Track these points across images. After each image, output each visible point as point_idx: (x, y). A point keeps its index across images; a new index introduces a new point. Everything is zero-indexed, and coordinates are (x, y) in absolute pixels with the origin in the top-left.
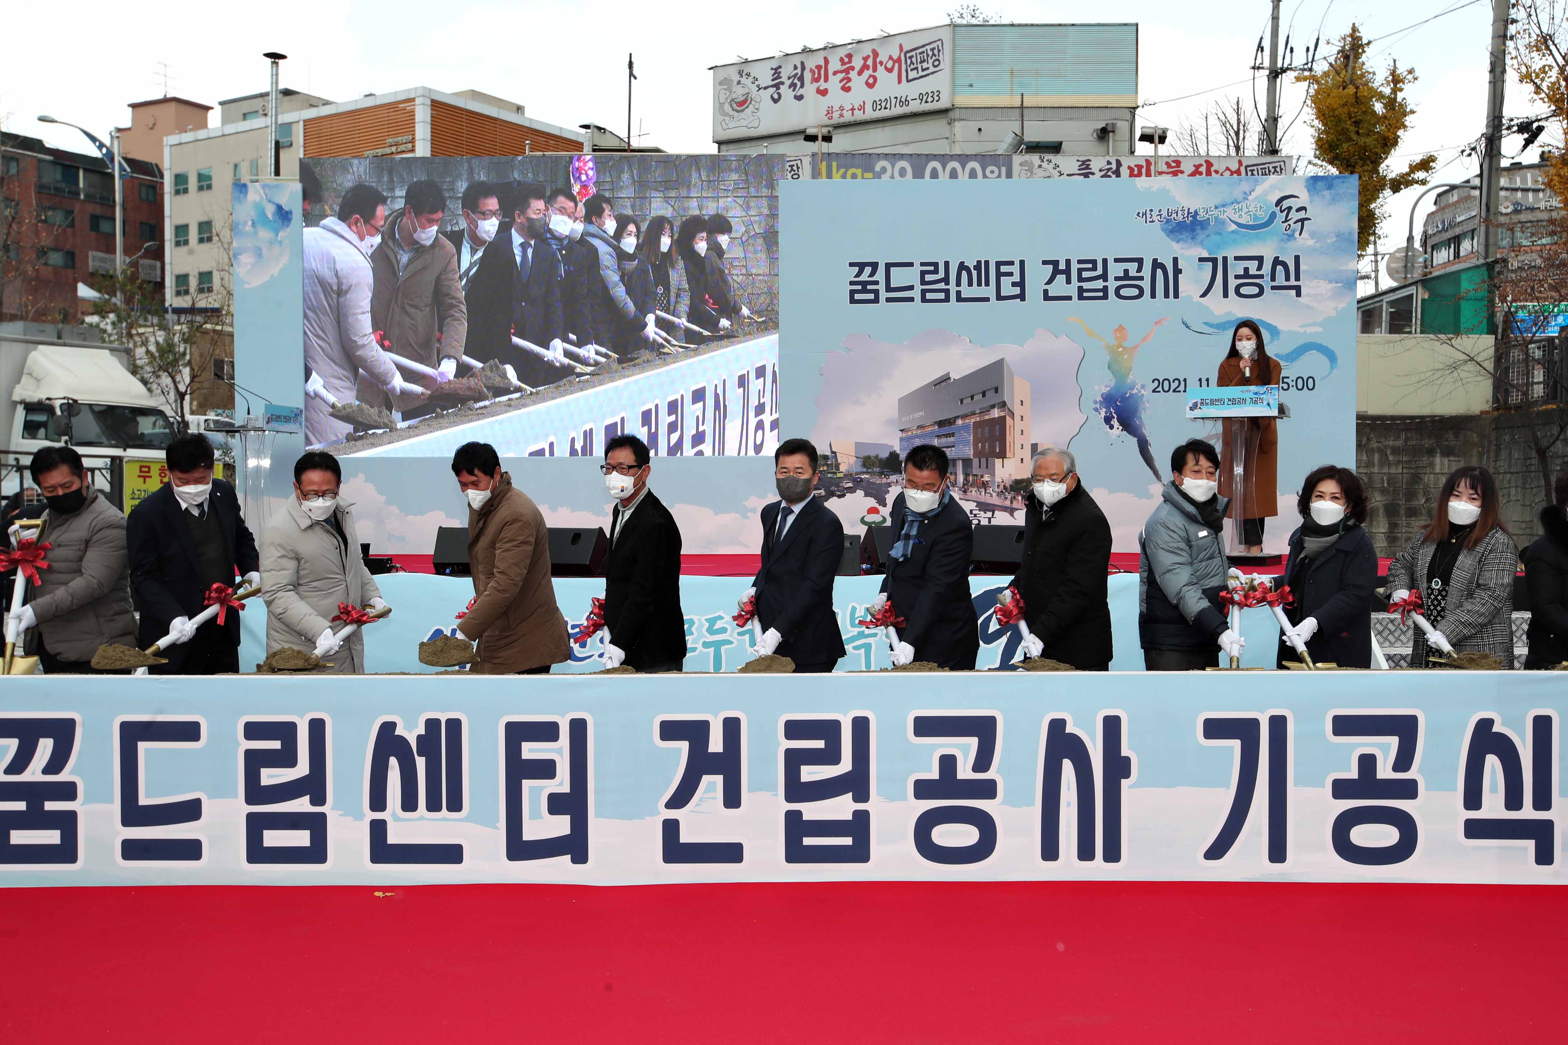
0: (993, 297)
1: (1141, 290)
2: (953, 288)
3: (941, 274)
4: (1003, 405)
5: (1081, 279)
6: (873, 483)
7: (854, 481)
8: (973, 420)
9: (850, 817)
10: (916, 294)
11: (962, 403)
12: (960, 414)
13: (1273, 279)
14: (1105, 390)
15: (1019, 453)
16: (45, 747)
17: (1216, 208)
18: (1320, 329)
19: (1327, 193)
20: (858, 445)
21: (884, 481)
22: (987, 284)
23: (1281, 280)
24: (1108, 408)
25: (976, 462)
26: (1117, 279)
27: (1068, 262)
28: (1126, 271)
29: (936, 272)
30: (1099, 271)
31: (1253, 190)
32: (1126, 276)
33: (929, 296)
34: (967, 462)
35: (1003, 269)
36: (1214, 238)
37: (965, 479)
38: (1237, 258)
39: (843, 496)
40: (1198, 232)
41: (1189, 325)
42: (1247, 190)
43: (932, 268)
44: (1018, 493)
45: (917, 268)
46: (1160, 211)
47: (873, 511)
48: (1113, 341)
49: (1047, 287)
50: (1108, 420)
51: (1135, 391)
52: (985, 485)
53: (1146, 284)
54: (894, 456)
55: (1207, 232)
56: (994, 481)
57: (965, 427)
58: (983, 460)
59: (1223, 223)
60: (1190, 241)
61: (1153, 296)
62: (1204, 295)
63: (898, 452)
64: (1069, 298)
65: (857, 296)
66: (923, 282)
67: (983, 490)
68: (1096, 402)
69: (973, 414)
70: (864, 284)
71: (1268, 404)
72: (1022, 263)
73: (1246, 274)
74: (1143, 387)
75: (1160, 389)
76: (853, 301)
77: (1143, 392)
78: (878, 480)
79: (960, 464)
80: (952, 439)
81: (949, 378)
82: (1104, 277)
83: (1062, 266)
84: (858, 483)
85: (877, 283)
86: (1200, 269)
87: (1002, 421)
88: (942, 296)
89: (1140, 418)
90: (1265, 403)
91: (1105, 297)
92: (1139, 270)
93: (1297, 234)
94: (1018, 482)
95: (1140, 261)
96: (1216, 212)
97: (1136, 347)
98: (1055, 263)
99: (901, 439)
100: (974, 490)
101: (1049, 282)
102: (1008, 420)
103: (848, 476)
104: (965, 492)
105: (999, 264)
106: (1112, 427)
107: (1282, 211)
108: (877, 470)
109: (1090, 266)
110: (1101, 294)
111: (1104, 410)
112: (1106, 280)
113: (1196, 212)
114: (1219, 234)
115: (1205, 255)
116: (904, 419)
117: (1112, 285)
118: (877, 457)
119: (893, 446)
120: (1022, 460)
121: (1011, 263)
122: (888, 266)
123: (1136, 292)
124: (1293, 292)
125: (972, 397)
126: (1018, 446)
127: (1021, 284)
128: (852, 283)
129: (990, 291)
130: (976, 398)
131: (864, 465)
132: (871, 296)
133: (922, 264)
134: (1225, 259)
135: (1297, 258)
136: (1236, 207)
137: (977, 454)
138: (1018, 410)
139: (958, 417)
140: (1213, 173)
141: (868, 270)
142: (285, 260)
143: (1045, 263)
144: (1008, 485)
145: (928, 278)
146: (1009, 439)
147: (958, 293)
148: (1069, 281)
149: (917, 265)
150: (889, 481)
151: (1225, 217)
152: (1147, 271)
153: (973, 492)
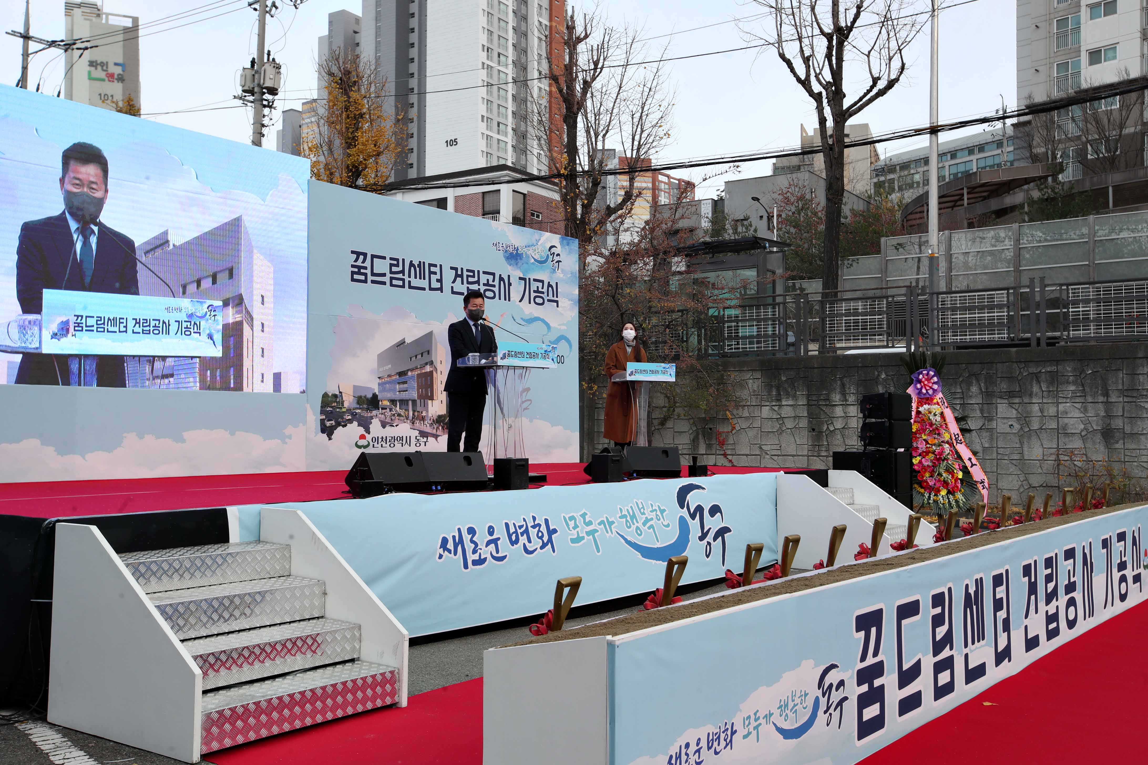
0: (427, 287)
1: (495, 293)
2: (406, 278)
3: (401, 268)
4: (431, 363)
5: (468, 282)
6: (363, 417)
7: (352, 414)
8: (416, 373)
10: (387, 280)
11: (411, 360)
12: (410, 368)
13: (548, 295)
17: (525, 247)
18: (565, 328)
19: (567, 247)
20: (355, 388)
21: (369, 415)
22: (424, 278)
23: (551, 296)
25: (418, 401)
26: (484, 285)
27: (462, 269)
28: (488, 280)
29: (398, 265)
30: (476, 278)
31: (540, 239)
32: (488, 283)
33: (394, 282)
34: (414, 403)
35: (432, 269)
36: (524, 266)
37: (413, 414)
38: (535, 280)
40: (518, 261)
41: (515, 318)
42: (538, 238)
43: (395, 263)
45: (388, 261)
46: (502, 244)
47: (362, 437)
52: (423, 419)
53: (496, 290)
54: (375, 397)
55: (522, 261)
56: (427, 416)
57: (413, 377)
58: (422, 401)
59: (528, 257)
60: (515, 266)
61: (499, 298)
62: (520, 301)
63: (377, 393)
65: (355, 277)
66: (391, 272)
67: (422, 422)
69: (417, 368)
70: (359, 268)
71: (671, 375)
72: (441, 266)
73: (537, 290)
76: (352, 280)
78: (365, 414)
79: (410, 403)
80: (406, 385)
81: (405, 342)
82: (478, 282)
83: (459, 272)
84: (354, 416)
85: (366, 268)
86: (519, 284)
87: (431, 373)
88: (401, 283)
92: (494, 280)
93: (557, 270)
95: (494, 275)
96: (525, 250)
98: (456, 269)
99: (379, 384)
100: (418, 422)
101: (454, 282)
102: (434, 374)
103: (349, 410)
104: (413, 423)
105: (429, 265)
107: (551, 255)
108: (365, 406)
109: (472, 274)
113: (517, 248)
114: (527, 263)
115: (522, 276)
116: (381, 370)
118: (365, 397)
119: (374, 389)
121: (436, 266)
122: (373, 257)
123: (492, 294)
124: (556, 304)
125: (416, 356)
127: (441, 281)
128: (352, 266)
129: (425, 283)
130: (418, 357)
131: (358, 403)
132: (363, 278)
133: (391, 259)
134: (529, 280)
135: (557, 283)
136: (534, 248)
137: (420, 397)
138: (439, 367)
139: (409, 370)
141: (361, 258)
143: (451, 268)
144: (435, 419)
145: (393, 269)
146: (435, 387)
147: (410, 282)
148: (462, 283)
149: (388, 258)
150: (372, 415)
151: (529, 253)
152: (497, 282)
153: (417, 424)
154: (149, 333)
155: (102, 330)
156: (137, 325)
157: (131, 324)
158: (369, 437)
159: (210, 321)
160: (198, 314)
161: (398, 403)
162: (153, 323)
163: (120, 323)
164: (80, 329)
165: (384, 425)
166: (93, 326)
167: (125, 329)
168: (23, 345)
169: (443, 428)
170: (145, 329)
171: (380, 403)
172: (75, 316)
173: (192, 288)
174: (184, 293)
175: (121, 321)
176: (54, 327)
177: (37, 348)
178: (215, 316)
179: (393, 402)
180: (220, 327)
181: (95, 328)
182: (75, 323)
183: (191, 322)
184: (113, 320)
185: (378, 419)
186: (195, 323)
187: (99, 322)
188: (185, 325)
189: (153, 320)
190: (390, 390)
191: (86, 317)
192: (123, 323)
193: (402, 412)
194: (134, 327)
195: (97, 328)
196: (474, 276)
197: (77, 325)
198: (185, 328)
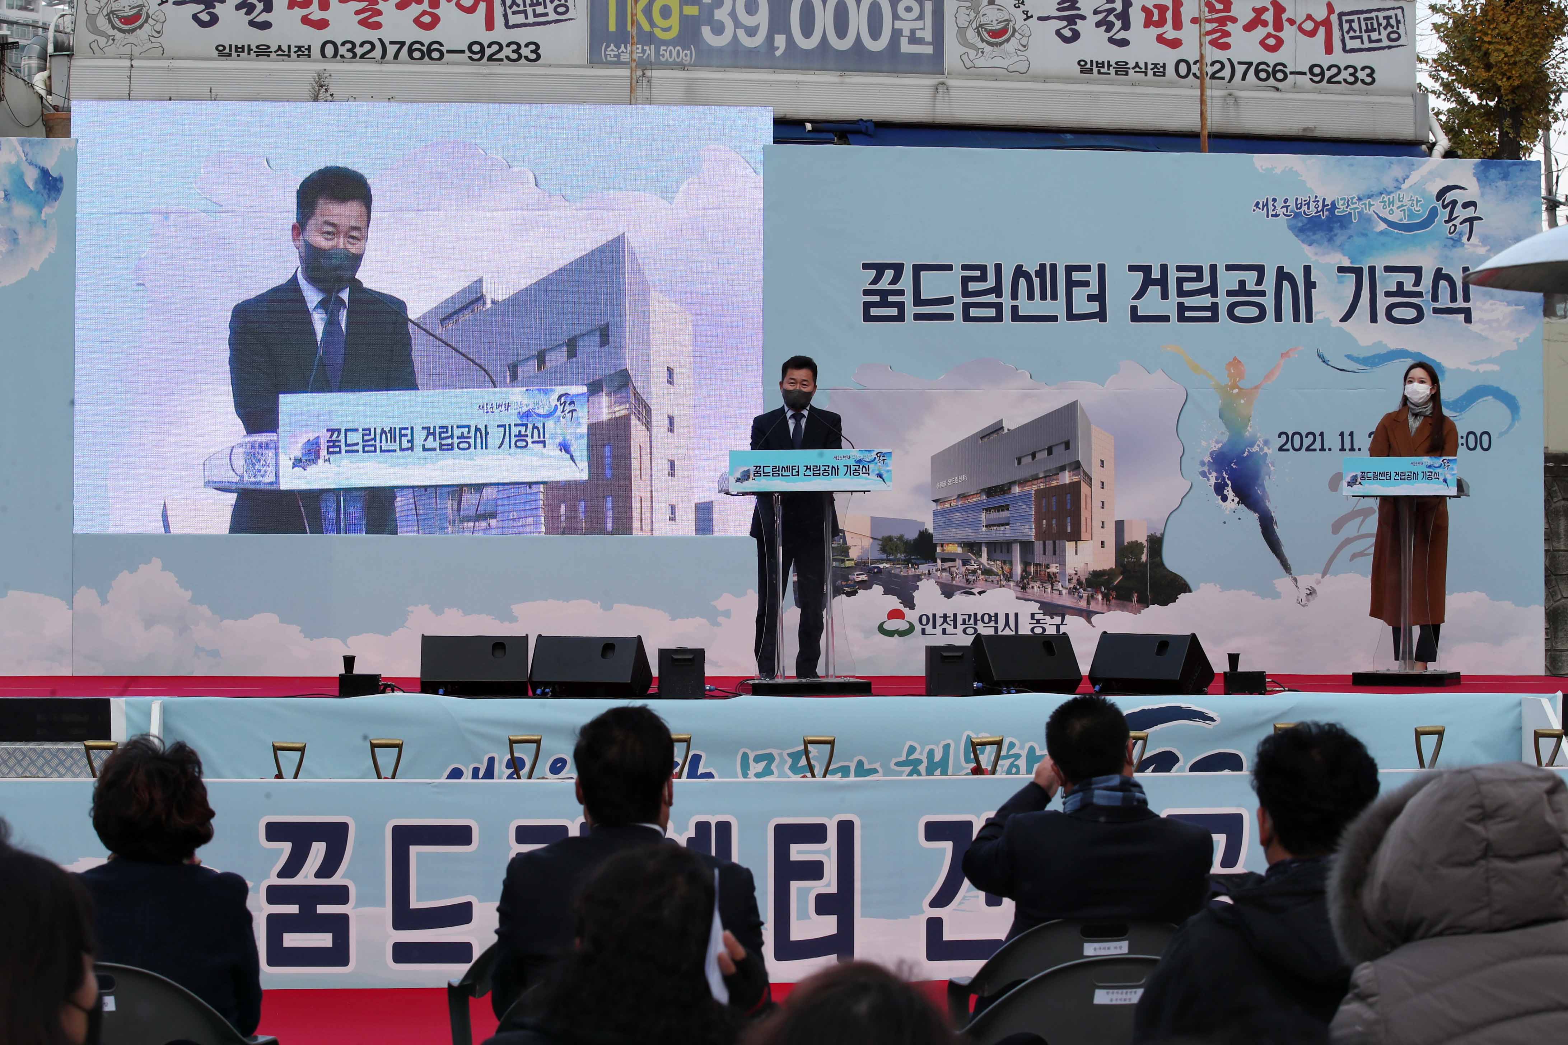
0: (1062, 314)
1: (1262, 308)
2: (1006, 301)
3: (991, 283)
4: (1076, 466)
5: (1181, 293)
6: (896, 576)
7: (870, 571)
8: (1035, 487)
10: (956, 309)
11: (1019, 463)
12: (1016, 478)
13: (1435, 298)
14: (1216, 447)
15: (1099, 534)
16: (318, 851)
17: (1359, 199)
18: (1496, 368)
19: (1501, 184)
20: (876, 522)
21: (912, 572)
22: (1054, 297)
23: (1444, 301)
24: (1219, 471)
25: (1038, 546)
26: (1230, 293)
27: (1164, 268)
28: (1242, 283)
29: (983, 278)
30: (1206, 282)
31: (1408, 177)
32: (1242, 289)
33: (974, 312)
34: (1027, 547)
35: (1076, 276)
36: (1358, 241)
37: (1024, 570)
38: (1388, 269)
39: (853, 593)
40: (1336, 231)
41: (1327, 357)
42: (1400, 176)
43: (978, 273)
44: (1097, 590)
45: (958, 273)
46: (1286, 201)
47: (895, 614)
48: (1226, 381)
49: (1135, 303)
50: (1219, 489)
51: (1255, 449)
52: (1051, 579)
53: (1269, 302)
54: (925, 538)
55: (1349, 232)
56: (1063, 572)
57: (1024, 497)
58: (1050, 544)
59: (1369, 220)
60: (1326, 243)
61: (1279, 317)
62: (1345, 319)
63: (931, 531)
64: (1166, 319)
65: (874, 312)
66: (966, 293)
67: (1049, 586)
68: (1203, 464)
69: (1036, 478)
70: (884, 294)
71: (1445, 481)
72: (1102, 268)
73: (1400, 290)
74: (1266, 443)
75: (1289, 446)
76: (868, 318)
77: (1266, 449)
78: (902, 571)
79: (1017, 549)
80: (1005, 514)
81: (1002, 428)
82: (1213, 290)
83: (1156, 274)
84: (875, 576)
85: (901, 293)
86: (1340, 282)
87: (1075, 487)
88: (992, 312)
89: (1262, 486)
90: (1441, 479)
91: (1214, 318)
92: (1259, 282)
93: (1464, 239)
94: (1096, 575)
95: (1260, 270)
96: (1359, 205)
97: (1256, 388)
98: (1146, 270)
99: (935, 514)
100: (1036, 585)
101: (1139, 296)
102: (1084, 488)
103: (861, 565)
104: (1024, 588)
105: (1070, 269)
106: (1224, 499)
107: (1445, 207)
108: (901, 556)
109: (1194, 275)
110: (1209, 314)
111: (1214, 474)
112: (1215, 294)
113: (1333, 203)
114: (1365, 235)
115: (1347, 263)
116: (939, 485)
117: (1224, 301)
118: (901, 538)
119: (923, 523)
120: (1103, 543)
121: (1087, 268)
122: (918, 269)
123: (1254, 312)
124: (1461, 317)
125: (1034, 455)
126: (1097, 524)
127: (1100, 298)
128: (866, 292)
129: (1058, 307)
130: (1039, 456)
131: (883, 550)
132: (894, 312)
133: (965, 267)
134: (1372, 269)
135: (1465, 270)
136: (1386, 199)
137: (1042, 535)
138: (1097, 474)
139: (1013, 483)
140: (1286, 25)
141: (889, 274)
143: (1132, 268)
144: (1083, 579)
145: (973, 286)
146: (1084, 514)
147: (1015, 309)
148: (1165, 295)
149: (957, 268)
150: (918, 572)
151: (1371, 212)
152: (1269, 284)
153: (1035, 589)
155: (373, 449)
156: (431, 438)
157: (420, 436)
158: (912, 616)
159: (563, 421)
160: (540, 411)
161: (985, 550)
163: (401, 436)
164: (338, 449)
165: (948, 592)
166: (357, 444)
167: (410, 445)
168: (252, 479)
169: (1106, 597)
170: (444, 442)
171: (939, 550)
172: (328, 430)
173: (528, 369)
174: (514, 378)
175: (403, 432)
176: (297, 451)
177: (271, 483)
178: (572, 411)
179: (973, 547)
180: (584, 430)
181: (360, 448)
182: (328, 442)
183: (526, 426)
184: (390, 431)
185: (932, 581)
186: (535, 427)
187: (366, 438)
188: (515, 431)
189: (458, 427)
190: (962, 524)
191: (346, 431)
192: (406, 435)
193: (995, 567)
194: (425, 440)
195: (364, 447)
196: (1199, 278)
197: (332, 444)
198: (515, 436)
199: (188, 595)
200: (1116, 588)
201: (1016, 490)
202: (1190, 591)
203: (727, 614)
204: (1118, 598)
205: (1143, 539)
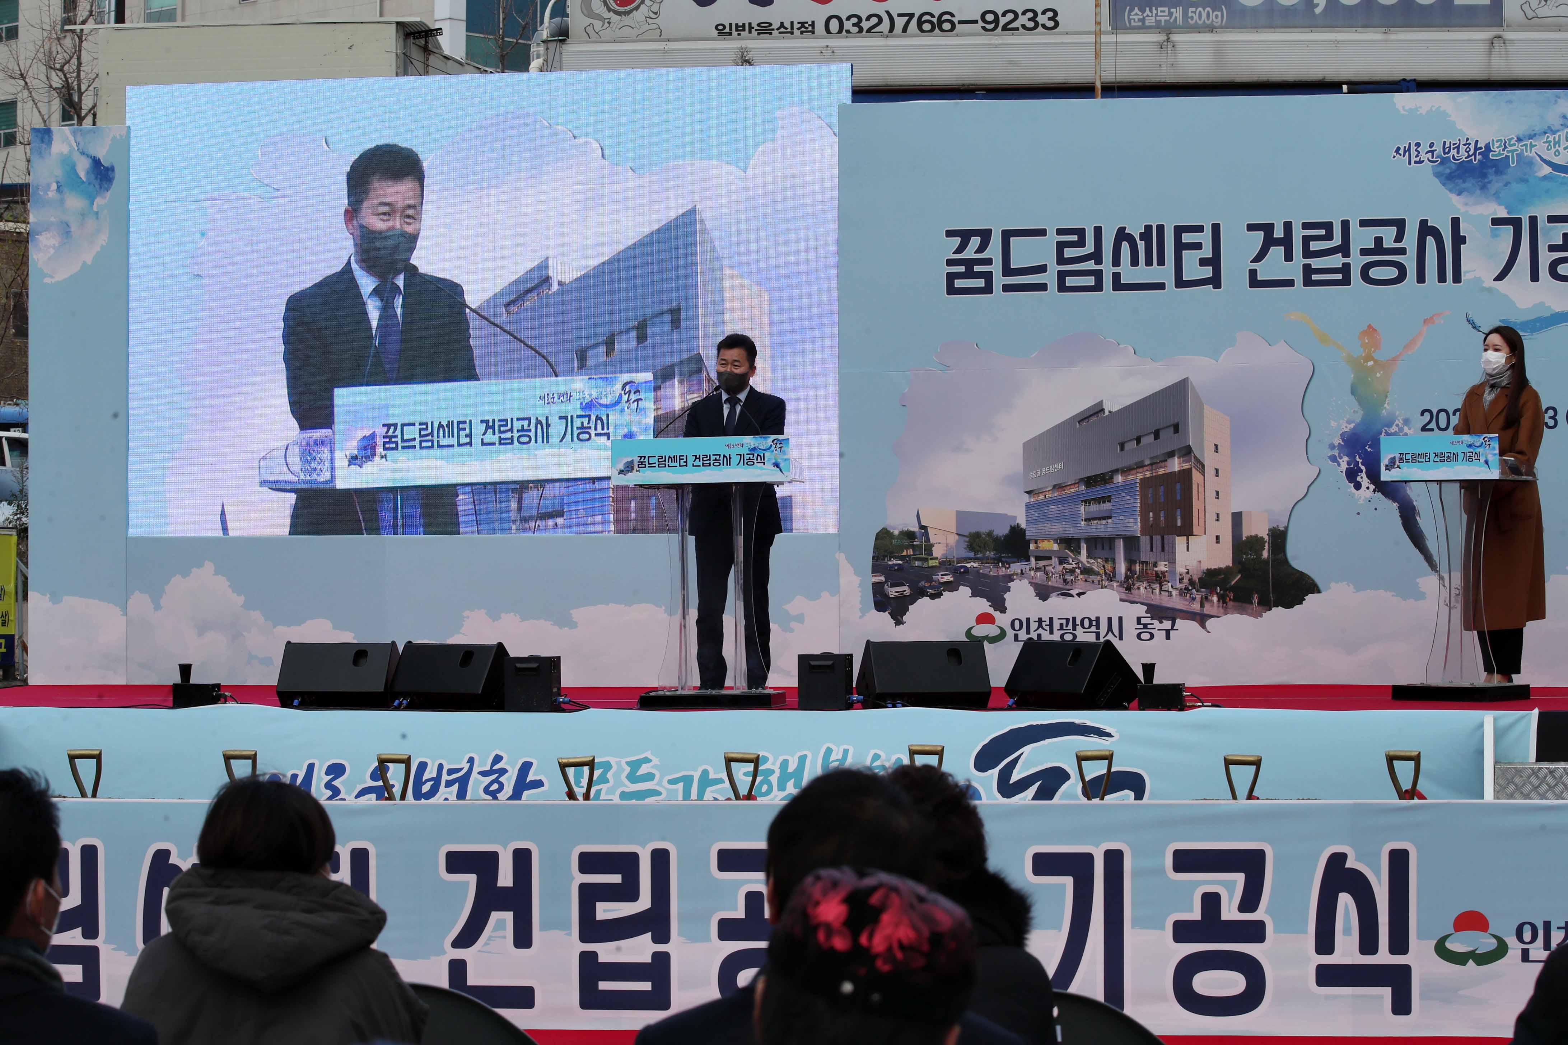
0: (1170, 282)
1: (1402, 268)
2: (1107, 268)
3: (1089, 248)
4: (1187, 452)
5: (1307, 253)
6: (985, 576)
7: (955, 571)
8: (1140, 476)
9: (648, 959)
10: (1050, 278)
11: (1122, 449)
12: (1119, 466)
14: (1347, 428)
15: (1214, 529)
17: (1519, 140)
20: (961, 516)
21: (1002, 571)
22: (1161, 262)
24: (1351, 455)
25: (1145, 541)
26: (1364, 252)
27: (1288, 226)
28: (1379, 240)
29: (1081, 243)
30: (1337, 241)
32: (1379, 247)
33: (1070, 281)
34: (1131, 543)
35: (1187, 238)
36: (1516, 187)
37: (1129, 569)
38: (1552, 219)
39: (938, 595)
40: (1490, 178)
41: (1478, 324)
43: (1074, 238)
44: (1212, 591)
45: (1053, 238)
46: (1432, 145)
47: (984, 619)
48: (1359, 352)
49: (1254, 266)
50: (1352, 475)
51: (1393, 429)
52: (1160, 578)
53: (1410, 261)
54: (1016, 533)
55: (1506, 178)
56: (1173, 572)
57: (1128, 487)
58: (1157, 539)
59: (1530, 163)
60: (1478, 192)
61: (1421, 278)
62: (1500, 277)
63: (1023, 526)
64: (1290, 283)
65: (959, 283)
66: (1061, 260)
67: (1156, 586)
68: (1332, 447)
69: (1140, 466)
70: (969, 263)
71: (1486, 462)
72: (1216, 228)
73: (1566, 243)
74: (1406, 422)
75: (1433, 425)
76: (952, 290)
77: (1405, 429)
78: (991, 571)
80: (1107, 506)
81: (1103, 410)
82: (1344, 249)
83: (1279, 233)
84: (962, 576)
85: (989, 261)
86: (1495, 235)
87: (1186, 475)
88: (1090, 281)
90: (1482, 460)
91: (1346, 281)
92: (1399, 238)
94: (1211, 573)
95: (1400, 224)
96: (1518, 147)
97: (1394, 359)
98: (1267, 228)
99: (1028, 506)
100: (1143, 586)
101: (1259, 258)
102: (1196, 475)
103: (946, 564)
104: (1129, 589)
105: (1179, 230)
106: (1358, 486)
108: (990, 554)
109: (1322, 232)
110: (1339, 277)
111: (1346, 459)
112: (1346, 254)
113: (1487, 146)
114: (1524, 181)
115: (1503, 214)
116: (1034, 474)
117: (1357, 261)
118: (990, 534)
119: (1015, 517)
120: (1218, 538)
121: (1199, 229)
122: (1007, 235)
123: (1393, 273)
125: (1138, 440)
126: (1211, 517)
127: (1214, 261)
128: (950, 262)
129: (1165, 273)
130: (1144, 441)
131: (971, 547)
132: (980, 283)
133: (1060, 232)
134: (1533, 220)
136: (1551, 139)
137: (1149, 529)
138: (1210, 460)
139: (1115, 471)
141: (975, 241)
142: (102, 240)
143: (1251, 227)
144: (1196, 579)
145: (1069, 253)
146: (1196, 505)
147: (1116, 277)
148: (1289, 257)
149: (1052, 232)
150: (1009, 572)
151: (1533, 154)
152: (1410, 241)
153: (1142, 590)
154: (512, 443)
155: (429, 444)
156: (490, 431)
157: (478, 429)
158: (1004, 620)
159: (627, 411)
160: (604, 401)
161: (1084, 546)
162: (517, 425)
163: (459, 430)
164: (394, 445)
165: (1043, 593)
166: (414, 439)
167: (468, 440)
168: (308, 478)
169: (1222, 598)
170: (503, 436)
171: (1032, 547)
172: (384, 425)
173: (597, 356)
174: (582, 364)
175: (461, 426)
176: (352, 448)
177: (327, 482)
178: (637, 400)
179: (1070, 543)
180: (650, 420)
181: (417, 443)
182: (384, 437)
183: (589, 417)
184: (448, 425)
185: (1025, 582)
186: (598, 418)
187: (423, 433)
188: (577, 422)
189: (518, 419)
190: (1060, 518)
191: (403, 425)
192: (464, 429)
193: (1096, 565)
194: (484, 434)
195: (421, 442)
196: (1329, 237)
197: (388, 440)
198: (578, 428)
199: (241, 600)
200: (1233, 589)
201: (1119, 479)
202: (1319, 592)
203: (800, 618)
204: (1235, 600)
205: (1263, 532)
